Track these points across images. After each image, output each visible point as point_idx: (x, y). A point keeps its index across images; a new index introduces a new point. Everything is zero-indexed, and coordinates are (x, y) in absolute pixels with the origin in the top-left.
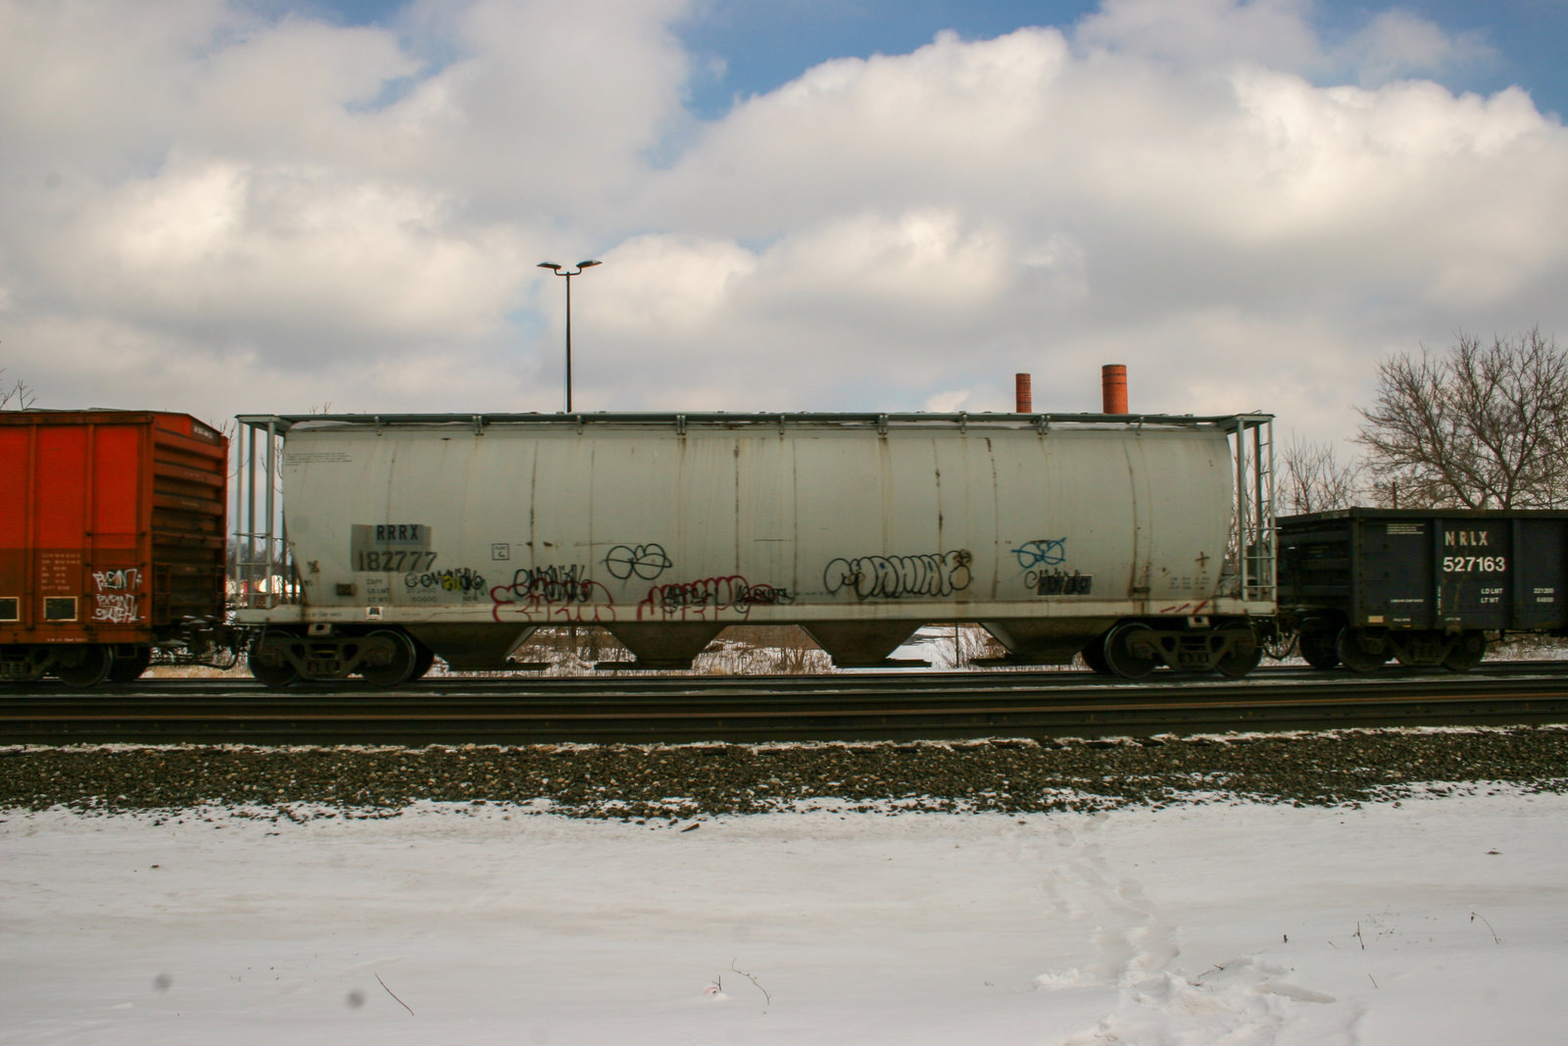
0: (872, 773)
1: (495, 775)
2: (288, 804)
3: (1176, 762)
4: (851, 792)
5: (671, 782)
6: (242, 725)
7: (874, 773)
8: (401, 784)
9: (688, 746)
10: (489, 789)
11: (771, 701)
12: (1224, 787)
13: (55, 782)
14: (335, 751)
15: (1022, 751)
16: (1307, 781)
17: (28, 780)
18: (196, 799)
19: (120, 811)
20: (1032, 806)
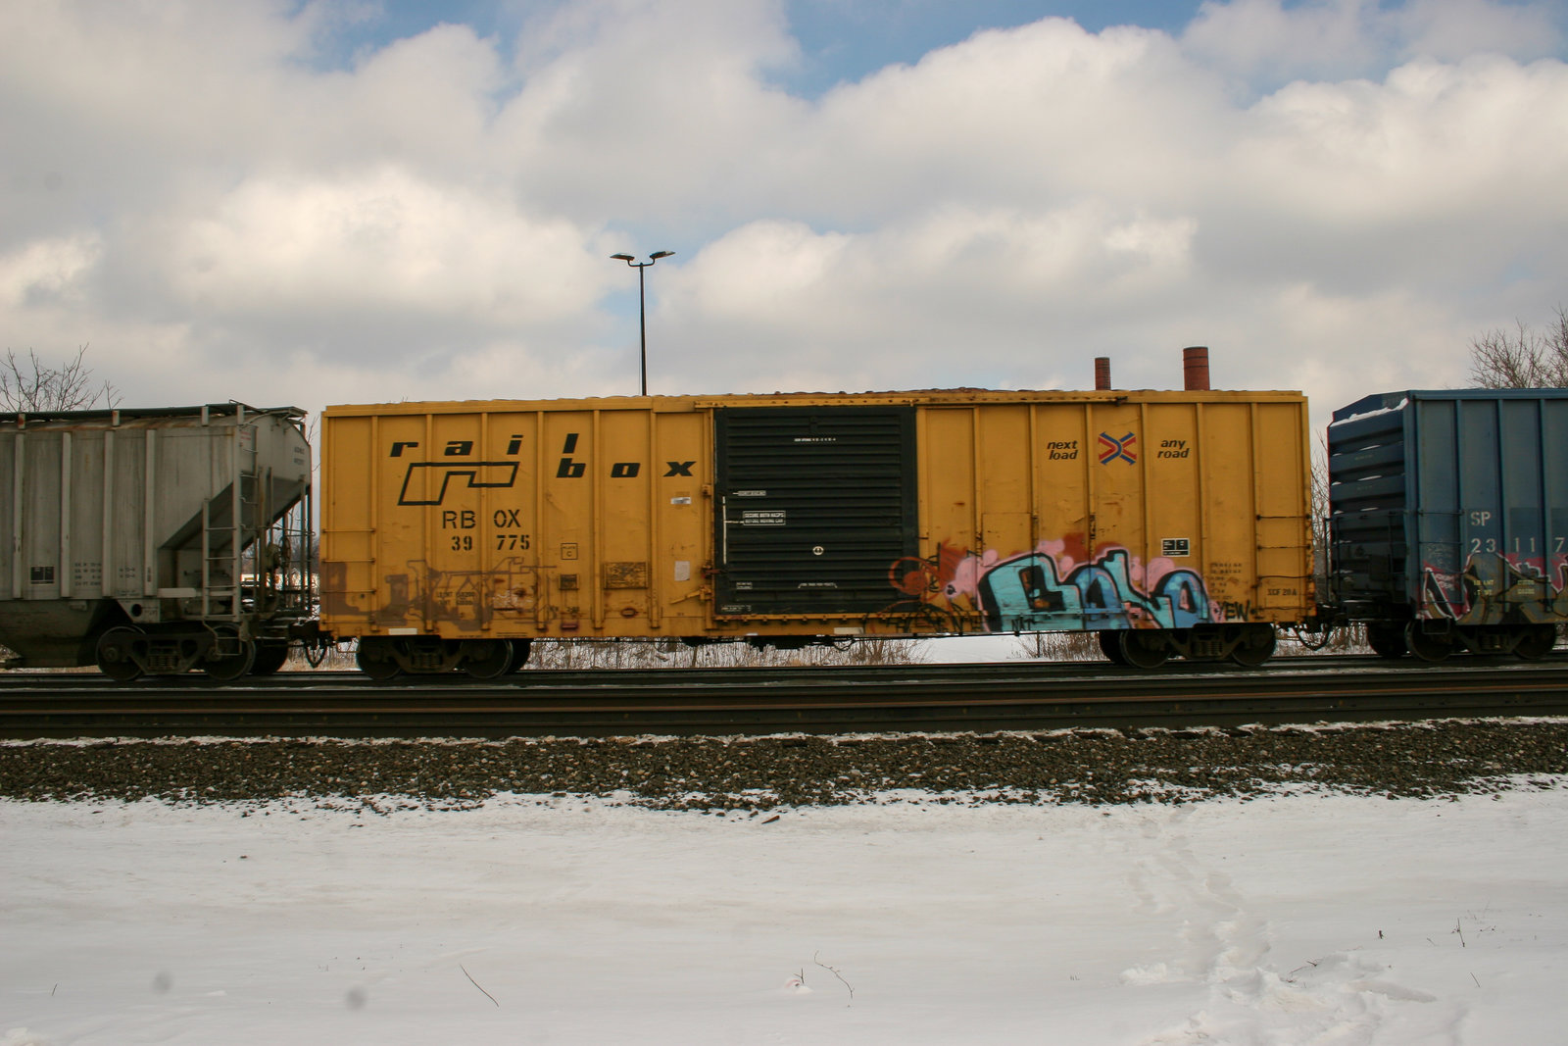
0: (953, 765)
1: (575, 767)
2: (370, 796)
3: (1264, 752)
4: (933, 783)
5: (751, 773)
6: (325, 718)
7: (956, 764)
9: (768, 737)
10: (570, 781)
11: (851, 692)
12: (1314, 778)
13: (146, 774)
14: (416, 743)
15: (1106, 741)
16: (1401, 772)
17: (121, 772)
18: (282, 791)
19: (208, 802)
20: (1117, 798)
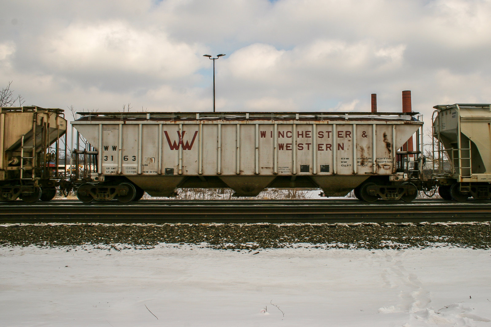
0: (320, 234)
1: (188, 234)
2: (114, 244)
3: (429, 232)
4: (313, 241)
5: (249, 237)
6: (98, 216)
7: (321, 234)
8: (154, 237)
9: (255, 224)
10: (186, 239)
12: (447, 241)
13: (31, 236)
14: (131, 225)
15: (373, 227)
16: (478, 240)
17: (21, 236)
18: (82, 242)
19: (54, 246)
20: (378, 247)
